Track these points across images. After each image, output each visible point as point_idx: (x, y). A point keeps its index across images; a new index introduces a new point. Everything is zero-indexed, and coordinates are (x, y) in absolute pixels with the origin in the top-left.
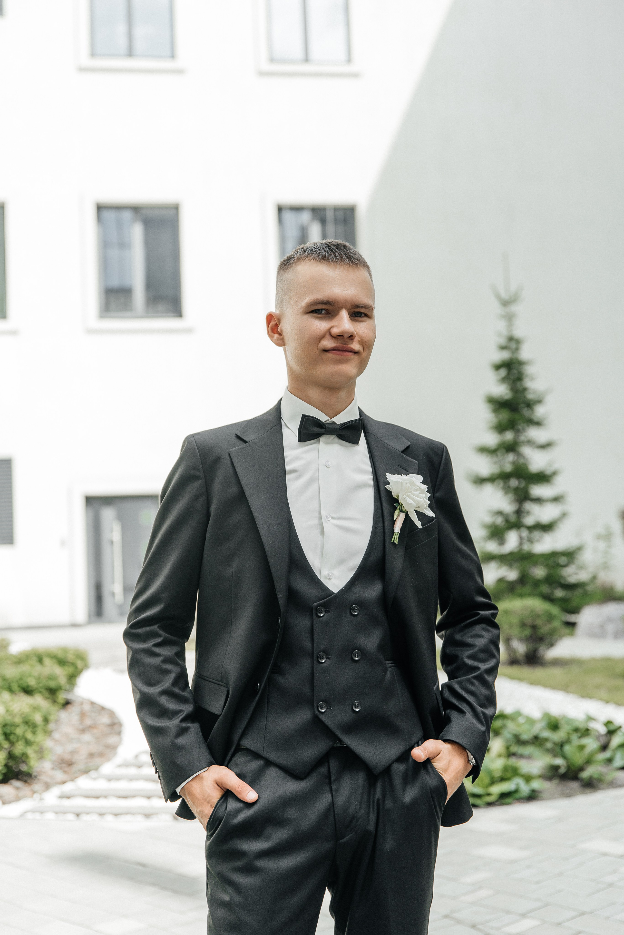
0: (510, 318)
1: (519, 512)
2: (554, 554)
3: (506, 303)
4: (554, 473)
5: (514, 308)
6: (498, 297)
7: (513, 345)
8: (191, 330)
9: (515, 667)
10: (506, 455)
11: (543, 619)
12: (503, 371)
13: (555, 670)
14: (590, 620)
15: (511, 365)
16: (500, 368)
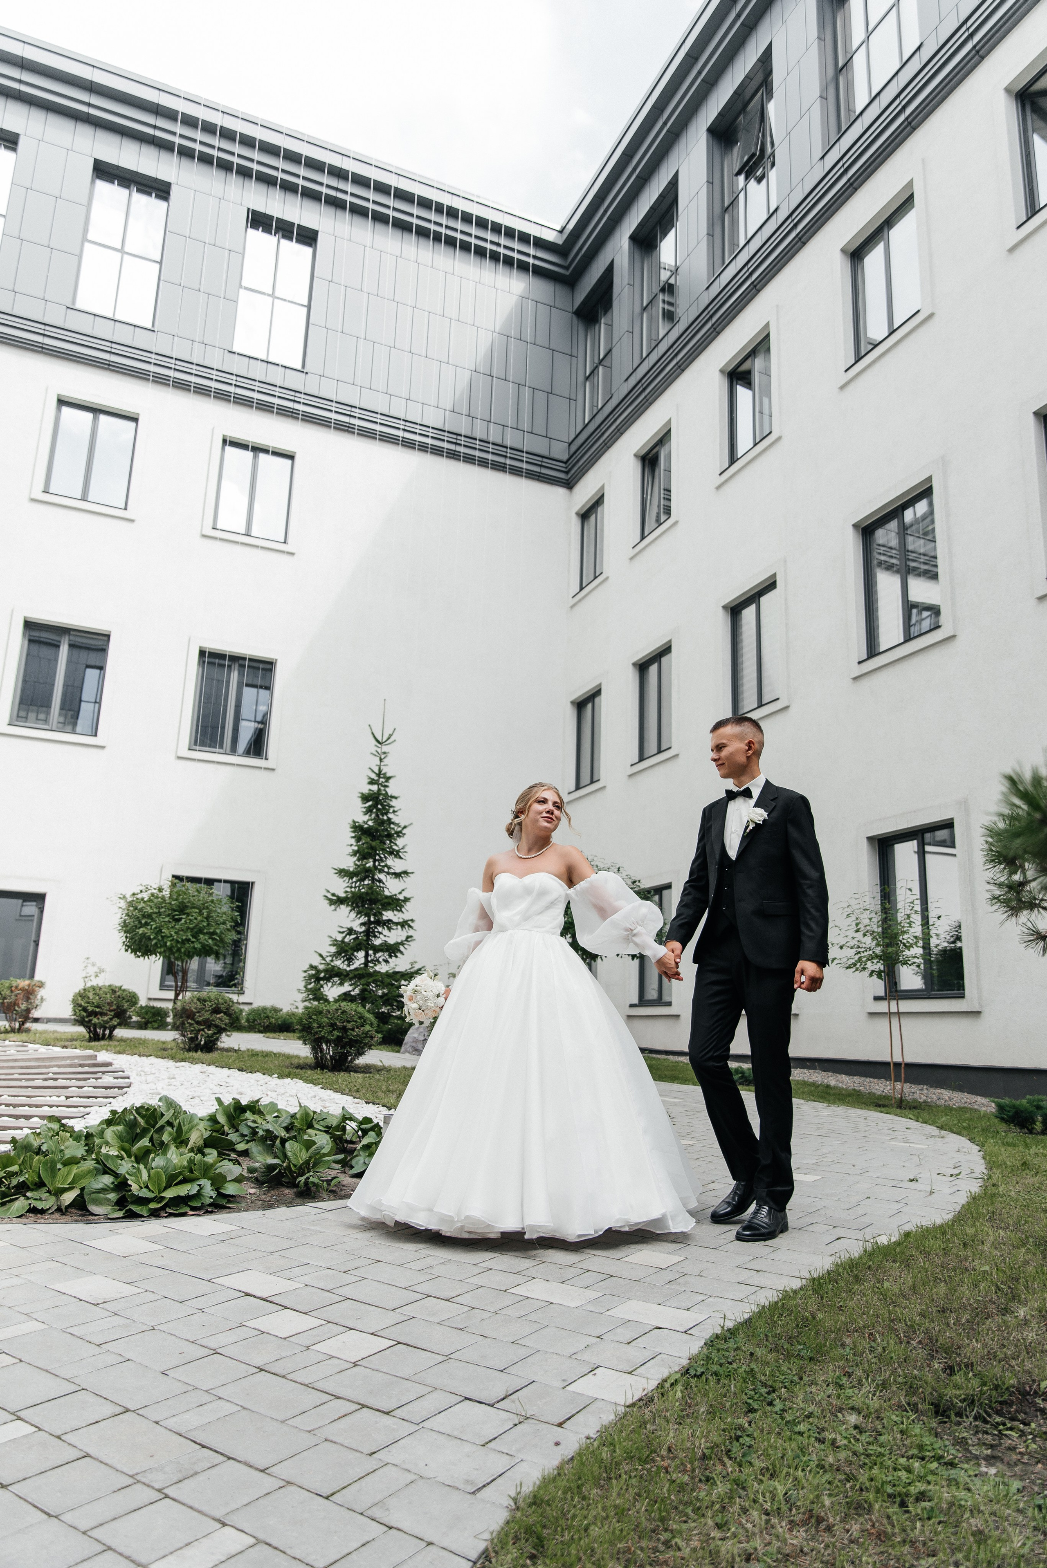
0: (381, 756)
2: (393, 975)
3: (379, 742)
4: (406, 900)
6: (374, 736)
7: (381, 780)
8: (103, 747)
9: (319, 1071)
10: (363, 880)
11: (356, 1022)
12: (370, 803)
13: (360, 1075)
14: (416, 1035)
15: (378, 798)
16: (368, 801)
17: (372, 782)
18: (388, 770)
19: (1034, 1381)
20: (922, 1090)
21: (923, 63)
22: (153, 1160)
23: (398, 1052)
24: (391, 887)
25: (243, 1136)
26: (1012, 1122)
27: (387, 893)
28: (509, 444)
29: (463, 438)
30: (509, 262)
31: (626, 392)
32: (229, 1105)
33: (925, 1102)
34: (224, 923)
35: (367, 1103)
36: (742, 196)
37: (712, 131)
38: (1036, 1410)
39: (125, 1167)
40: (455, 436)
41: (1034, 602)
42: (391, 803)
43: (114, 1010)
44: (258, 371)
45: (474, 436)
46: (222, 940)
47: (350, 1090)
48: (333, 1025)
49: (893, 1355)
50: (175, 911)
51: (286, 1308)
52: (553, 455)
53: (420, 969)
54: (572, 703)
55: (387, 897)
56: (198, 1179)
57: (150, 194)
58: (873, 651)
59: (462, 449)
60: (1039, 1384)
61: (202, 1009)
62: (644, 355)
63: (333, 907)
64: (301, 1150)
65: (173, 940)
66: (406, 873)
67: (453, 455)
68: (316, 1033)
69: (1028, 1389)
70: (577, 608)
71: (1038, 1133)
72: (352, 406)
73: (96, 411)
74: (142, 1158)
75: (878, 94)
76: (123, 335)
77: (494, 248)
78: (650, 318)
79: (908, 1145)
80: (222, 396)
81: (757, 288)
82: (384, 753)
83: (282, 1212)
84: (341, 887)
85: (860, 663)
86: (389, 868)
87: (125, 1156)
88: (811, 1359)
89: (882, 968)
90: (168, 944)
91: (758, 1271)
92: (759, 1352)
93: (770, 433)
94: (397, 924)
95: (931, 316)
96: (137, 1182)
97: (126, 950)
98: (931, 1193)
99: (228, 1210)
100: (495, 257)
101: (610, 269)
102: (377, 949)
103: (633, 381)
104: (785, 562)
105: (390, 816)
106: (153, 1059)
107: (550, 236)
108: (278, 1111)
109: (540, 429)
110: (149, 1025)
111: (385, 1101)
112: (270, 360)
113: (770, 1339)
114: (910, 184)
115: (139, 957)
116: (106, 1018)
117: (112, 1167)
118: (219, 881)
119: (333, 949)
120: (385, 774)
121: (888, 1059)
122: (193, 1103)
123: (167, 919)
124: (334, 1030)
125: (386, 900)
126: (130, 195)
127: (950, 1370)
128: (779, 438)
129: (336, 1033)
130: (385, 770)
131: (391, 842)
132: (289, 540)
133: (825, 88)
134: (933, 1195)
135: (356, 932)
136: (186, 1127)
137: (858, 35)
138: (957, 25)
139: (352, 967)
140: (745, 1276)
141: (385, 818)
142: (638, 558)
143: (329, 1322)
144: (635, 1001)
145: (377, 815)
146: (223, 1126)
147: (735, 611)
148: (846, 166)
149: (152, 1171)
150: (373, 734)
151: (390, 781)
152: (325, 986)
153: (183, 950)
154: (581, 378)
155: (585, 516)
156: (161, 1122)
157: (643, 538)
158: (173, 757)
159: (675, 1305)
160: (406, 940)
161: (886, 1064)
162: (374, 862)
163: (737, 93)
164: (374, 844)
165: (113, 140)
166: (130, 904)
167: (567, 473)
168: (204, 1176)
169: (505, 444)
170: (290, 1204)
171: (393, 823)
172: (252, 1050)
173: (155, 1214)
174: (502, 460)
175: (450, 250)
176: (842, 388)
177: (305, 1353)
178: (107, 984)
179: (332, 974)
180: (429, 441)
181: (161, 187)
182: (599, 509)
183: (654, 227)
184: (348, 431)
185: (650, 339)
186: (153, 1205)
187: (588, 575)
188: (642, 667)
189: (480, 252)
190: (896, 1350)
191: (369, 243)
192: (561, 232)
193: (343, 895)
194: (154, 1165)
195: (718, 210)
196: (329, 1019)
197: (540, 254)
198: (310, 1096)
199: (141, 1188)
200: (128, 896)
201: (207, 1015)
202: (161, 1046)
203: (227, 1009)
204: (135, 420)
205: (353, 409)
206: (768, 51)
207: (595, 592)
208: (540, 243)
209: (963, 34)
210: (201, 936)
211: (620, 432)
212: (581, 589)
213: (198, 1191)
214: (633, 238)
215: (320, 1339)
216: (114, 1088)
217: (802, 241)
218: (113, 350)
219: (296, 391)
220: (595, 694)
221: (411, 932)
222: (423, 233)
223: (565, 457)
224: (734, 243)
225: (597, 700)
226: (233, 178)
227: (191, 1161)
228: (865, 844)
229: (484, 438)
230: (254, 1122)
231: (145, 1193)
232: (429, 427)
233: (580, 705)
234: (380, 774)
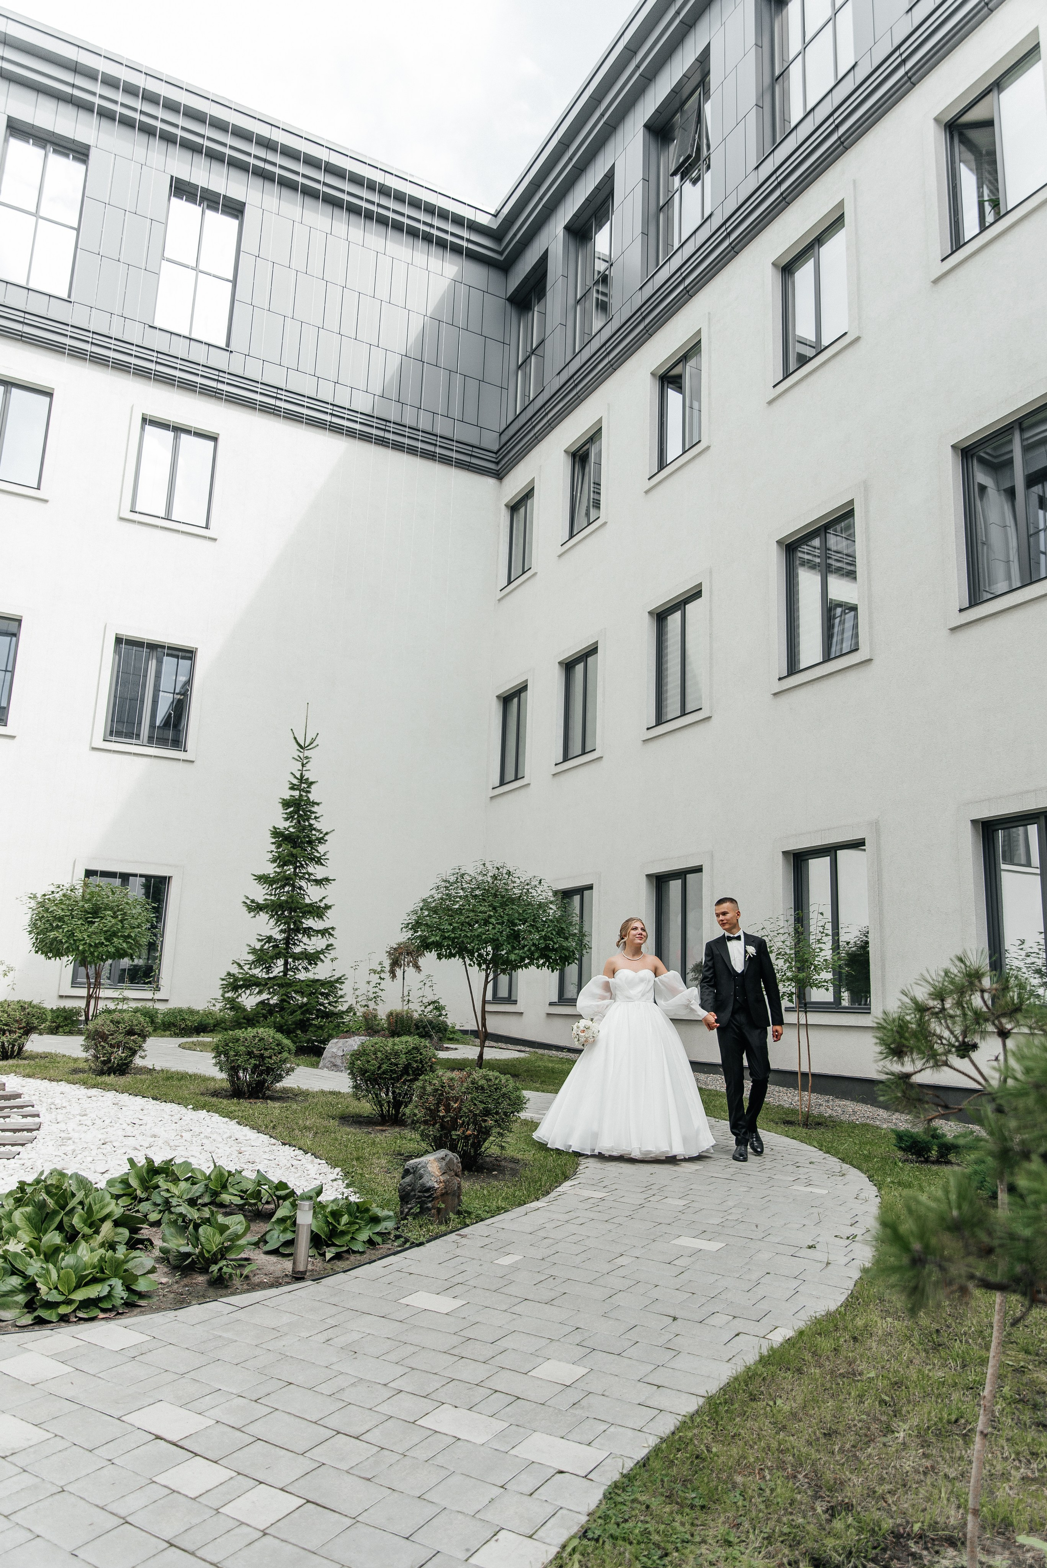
0: (303, 761)
1: (289, 940)
2: (317, 983)
3: (302, 747)
4: (328, 908)
5: (309, 753)
6: (296, 740)
7: (303, 786)
8: (13, 737)
9: (235, 1100)
10: (283, 887)
11: (274, 1049)
12: (292, 809)
13: (277, 1104)
14: (335, 1050)
15: (299, 804)
16: (290, 807)
17: (293, 788)
18: (309, 775)
19: (908, 1522)
20: (828, 1101)
21: (858, 83)
22: (63, 1259)
23: (315, 1065)
24: (313, 894)
25: (156, 1205)
26: (910, 1151)
27: (307, 901)
28: (439, 432)
29: (392, 425)
30: (442, 244)
31: (558, 387)
32: (143, 1166)
33: (830, 1116)
34: (139, 926)
35: (284, 1144)
36: (677, 196)
37: (649, 127)
38: (908, 1555)
39: (34, 1267)
40: (384, 423)
41: (946, 632)
42: (313, 809)
43: (24, 1027)
44: (180, 348)
45: (403, 423)
46: (137, 942)
47: (267, 1127)
48: (250, 1054)
49: (779, 1500)
50: (89, 913)
51: (196, 1455)
52: (483, 445)
53: (340, 978)
54: (498, 697)
55: (307, 905)
56: (108, 1278)
57: (67, 156)
58: (793, 668)
59: (391, 436)
60: (912, 1526)
61: (115, 1032)
62: (577, 351)
63: (252, 914)
64: (214, 1235)
65: (85, 943)
66: (327, 880)
67: (382, 442)
68: (233, 1061)
69: (902, 1531)
70: (504, 601)
71: (933, 1163)
72: (278, 388)
73: (8, 384)
74: (51, 1255)
75: (813, 109)
76: (37, 305)
77: (427, 229)
78: (584, 312)
79: (809, 1189)
80: (142, 373)
81: (689, 294)
82: (307, 758)
83: (195, 1312)
84: (260, 894)
85: (780, 679)
86: (310, 874)
87: (34, 1253)
88: (703, 1507)
89: (793, 990)
90: (81, 948)
91: (659, 1387)
92: (655, 1503)
93: (700, 441)
94: (318, 932)
95: (858, 339)
96: (46, 1284)
97: (37, 952)
98: (828, 1264)
99: (139, 1309)
100: (428, 238)
101: (544, 258)
102: (296, 957)
103: (565, 376)
104: (711, 572)
105: (312, 822)
106: (64, 1086)
107: (484, 220)
108: (192, 1170)
109: (471, 417)
110: (61, 1030)
111: (302, 1143)
112: (193, 336)
113: (665, 1484)
114: (841, 204)
115: (50, 958)
116: (15, 1036)
117: (21, 1267)
118: (135, 875)
119: (251, 958)
120: (307, 779)
121: (797, 1069)
122: (105, 1151)
123: (79, 922)
124: (251, 1058)
125: (306, 909)
126: (46, 156)
127: (832, 1512)
128: (708, 448)
129: (253, 1061)
130: (307, 775)
131: (312, 848)
132: (212, 524)
133: (761, 96)
134: (830, 1267)
135: (275, 940)
136: (98, 1206)
137: (795, 45)
138: (890, 50)
139: (271, 975)
140: (644, 1393)
141: (307, 824)
142: (567, 556)
143: (239, 1474)
144: (555, 999)
145: (299, 822)
146: (136, 1190)
147: (660, 617)
148: (779, 179)
149: (62, 1272)
150: (295, 738)
151: (313, 787)
152: (243, 995)
153: (96, 954)
154: (513, 366)
155: (514, 508)
156: (73, 1203)
157: (572, 536)
158: (88, 747)
159: (578, 1439)
160: (326, 949)
161: (795, 1073)
162: (295, 869)
163: (675, 91)
164: (294, 851)
165: (30, 96)
166: (42, 904)
167: (497, 463)
168: (115, 1276)
169: (434, 432)
170: (202, 1298)
171: (314, 829)
172: (167, 1071)
173: (64, 1319)
174: (431, 448)
175: (382, 229)
176: (770, 403)
177: (215, 1518)
178: (16, 999)
179: (250, 983)
180: (357, 426)
181: (79, 149)
182: (529, 502)
183: (590, 218)
184: (273, 413)
185: (583, 333)
186: (63, 1310)
187: (516, 570)
188: (568, 666)
189: (413, 233)
190: (782, 1492)
191: (298, 219)
192: (495, 216)
193: (261, 902)
194: (63, 1264)
195: (653, 208)
196: (247, 1047)
197: (474, 237)
198: (225, 1136)
199: (51, 1289)
200: (39, 896)
201: (120, 1038)
202: (72, 1065)
203: (142, 1030)
204: (49, 394)
205: (279, 392)
206: (707, 51)
207: (523, 587)
208: (473, 227)
209: (895, 60)
210: (115, 940)
211: (551, 426)
212: (510, 582)
213: (109, 1292)
214: (568, 228)
215: (230, 1498)
216: (23, 1130)
217: (734, 250)
218: (26, 321)
219: (219, 371)
220: (521, 690)
221: (331, 941)
222: (354, 210)
223: (495, 448)
224: (668, 244)
225: (522, 695)
226: (156, 143)
227: (102, 1259)
228: (780, 859)
229: (414, 425)
230: (168, 1191)
231: (55, 1297)
232: (357, 412)
233: (506, 700)
234: (301, 779)
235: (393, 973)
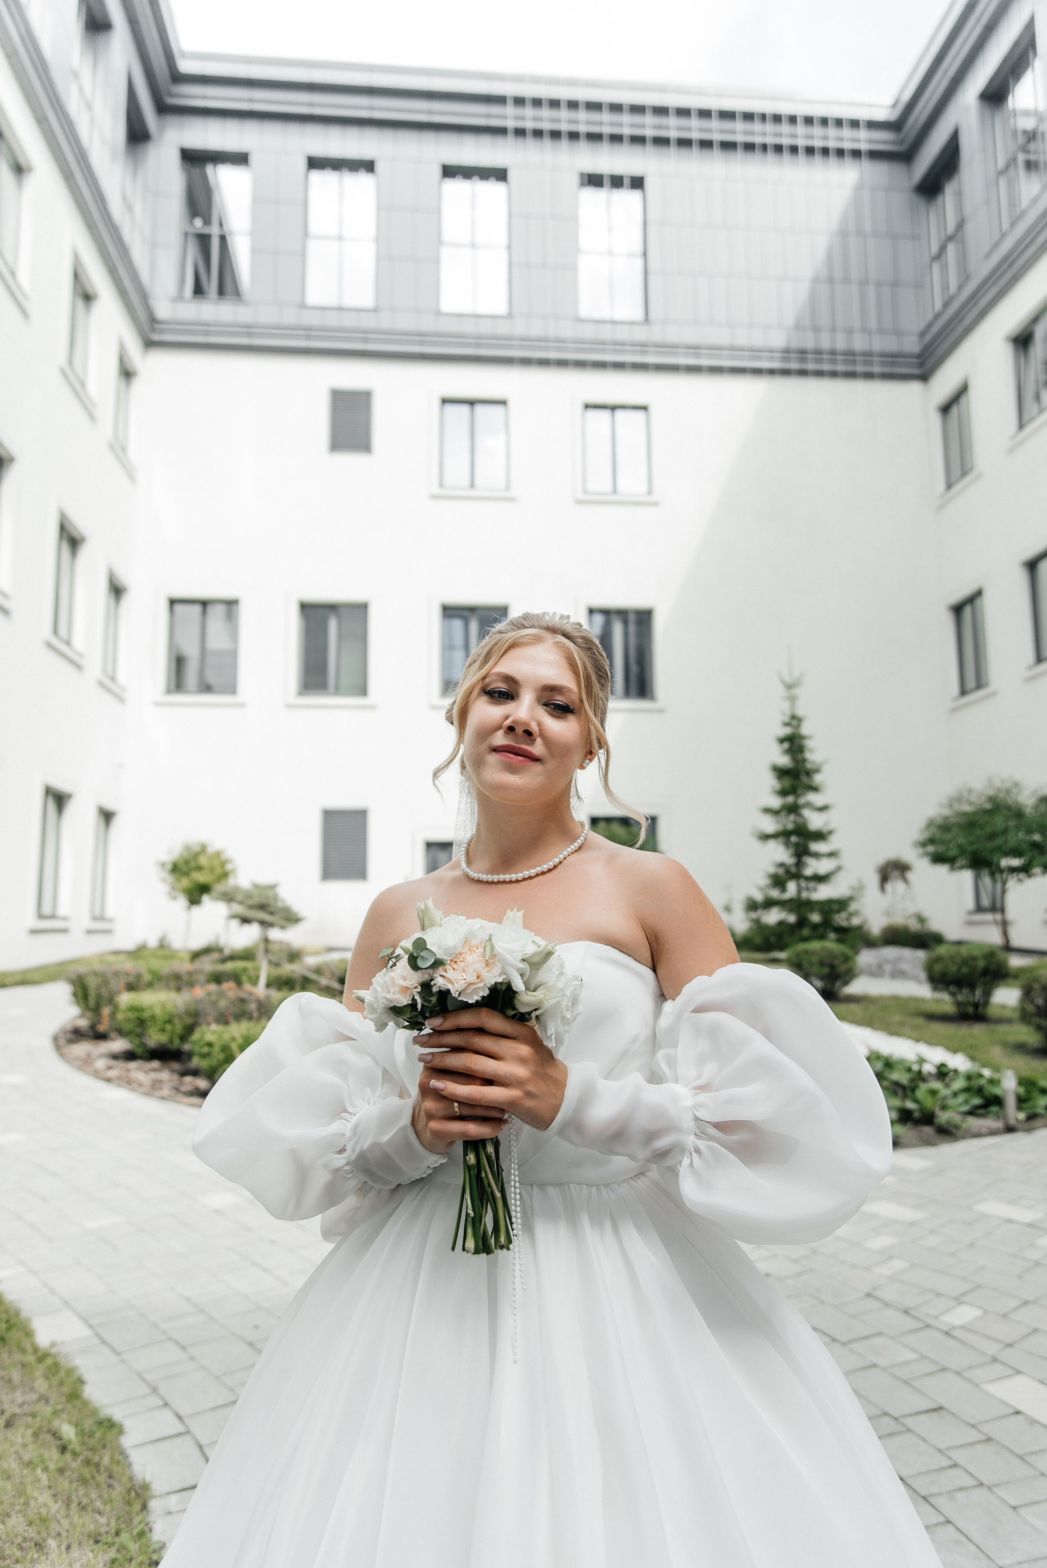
0: (793, 699)
1: (799, 864)
2: (830, 902)
3: (789, 687)
4: (830, 832)
5: (796, 691)
6: (783, 681)
7: (795, 722)
10: (789, 817)
11: (839, 959)
12: (787, 745)
15: (793, 739)
16: (785, 743)
17: (786, 724)
18: (800, 712)
24: (815, 821)
27: (812, 827)
28: (857, 350)
29: (809, 354)
30: (840, 154)
31: (987, 271)
40: (802, 355)
42: (807, 743)
44: (605, 334)
45: (821, 349)
48: (821, 963)
52: (904, 351)
54: (949, 607)
55: (812, 831)
57: (490, 181)
59: (811, 366)
62: (1006, 230)
63: (763, 843)
66: (827, 806)
67: (803, 373)
70: (945, 508)
72: (698, 347)
73: (472, 403)
76: (486, 326)
77: (823, 143)
78: (1008, 182)
80: (581, 364)
82: (795, 696)
86: (810, 803)
94: (825, 855)
100: (825, 153)
101: (954, 134)
102: (808, 879)
103: (997, 257)
105: (805, 755)
107: (882, 114)
109: (889, 326)
112: (615, 319)
119: (768, 881)
120: (798, 716)
124: (822, 967)
125: (812, 835)
126: (473, 186)
130: (797, 712)
131: (810, 778)
132: (654, 490)
135: (787, 864)
139: (787, 897)
141: (802, 757)
142: (1017, 451)
145: (795, 756)
150: (781, 680)
151: (804, 721)
154: (927, 259)
155: (945, 409)
157: (1022, 426)
160: (836, 870)
162: (797, 799)
164: (794, 783)
165: (453, 139)
167: (921, 366)
169: (854, 350)
171: (809, 762)
174: (852, 367)
175: (779, 158)
180: (778, 365)
181: (499, 172)
182: (963, 400)
183: (1007, 77)
184: (697, 372)
187: (957, 472)
188: (1032, 565)
189: (810, 152)
191: (696, 174)
192: (895, 107)
193: (771, 831)
196: (818, 957)
197: (873, 136)
204: (503, 403)
205: (700, 350)
207: (967, 490)
208: (872, 125)
211: (983, 314)
212: (949, 487)
219: (643, 344)
220: (975, 597)
221: (840, 862)
222: (748, 148)
223: (918, 351)
225: (978, 602)
226: (564, 145)
229: (832, 348)
232: (775, 350)
233: (958, 610)
234: (793, 717)
235: (882, 888)
